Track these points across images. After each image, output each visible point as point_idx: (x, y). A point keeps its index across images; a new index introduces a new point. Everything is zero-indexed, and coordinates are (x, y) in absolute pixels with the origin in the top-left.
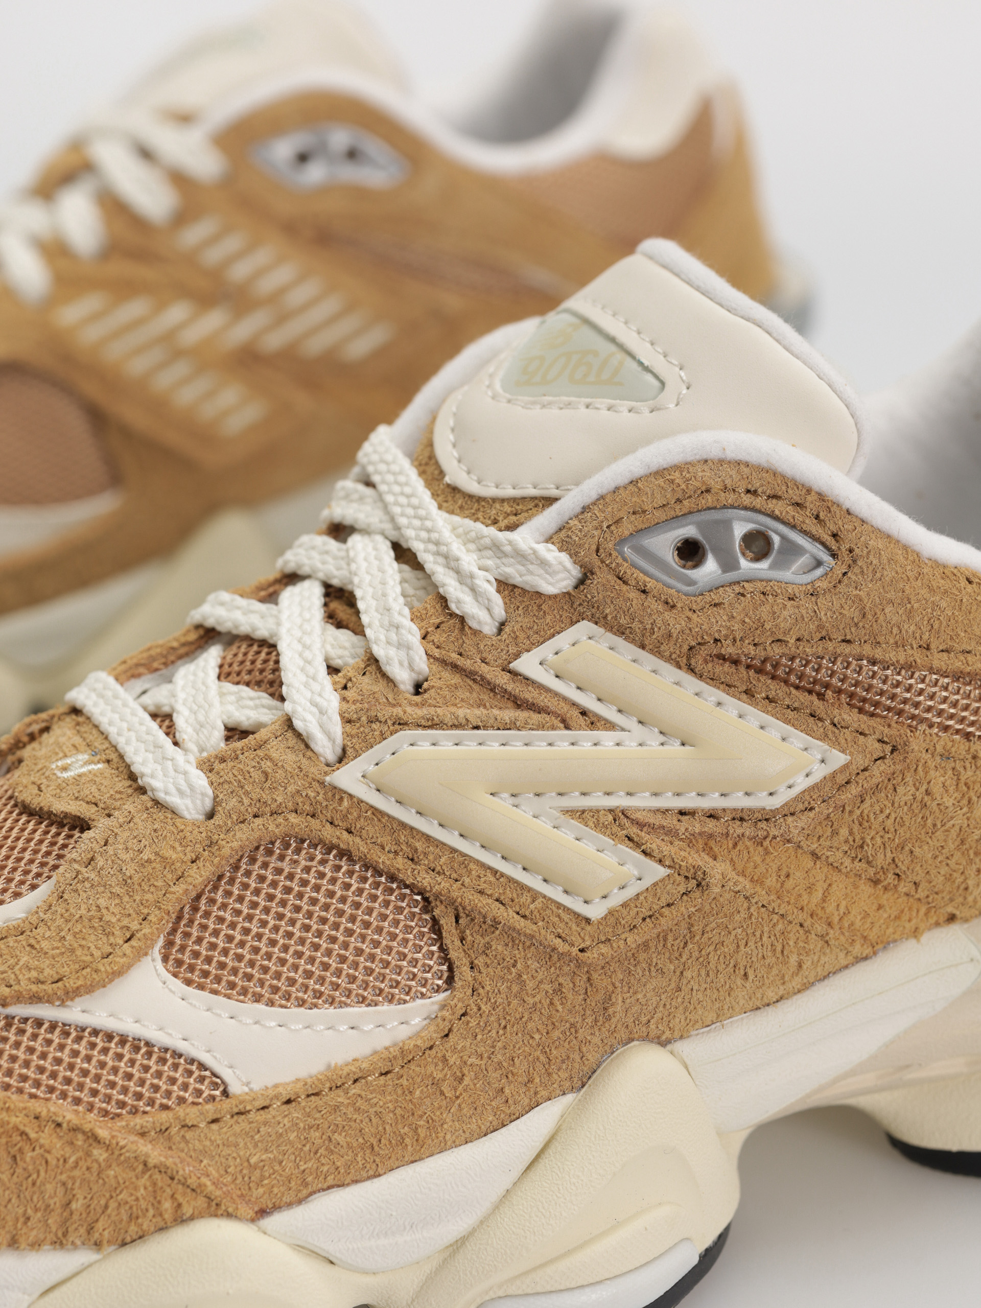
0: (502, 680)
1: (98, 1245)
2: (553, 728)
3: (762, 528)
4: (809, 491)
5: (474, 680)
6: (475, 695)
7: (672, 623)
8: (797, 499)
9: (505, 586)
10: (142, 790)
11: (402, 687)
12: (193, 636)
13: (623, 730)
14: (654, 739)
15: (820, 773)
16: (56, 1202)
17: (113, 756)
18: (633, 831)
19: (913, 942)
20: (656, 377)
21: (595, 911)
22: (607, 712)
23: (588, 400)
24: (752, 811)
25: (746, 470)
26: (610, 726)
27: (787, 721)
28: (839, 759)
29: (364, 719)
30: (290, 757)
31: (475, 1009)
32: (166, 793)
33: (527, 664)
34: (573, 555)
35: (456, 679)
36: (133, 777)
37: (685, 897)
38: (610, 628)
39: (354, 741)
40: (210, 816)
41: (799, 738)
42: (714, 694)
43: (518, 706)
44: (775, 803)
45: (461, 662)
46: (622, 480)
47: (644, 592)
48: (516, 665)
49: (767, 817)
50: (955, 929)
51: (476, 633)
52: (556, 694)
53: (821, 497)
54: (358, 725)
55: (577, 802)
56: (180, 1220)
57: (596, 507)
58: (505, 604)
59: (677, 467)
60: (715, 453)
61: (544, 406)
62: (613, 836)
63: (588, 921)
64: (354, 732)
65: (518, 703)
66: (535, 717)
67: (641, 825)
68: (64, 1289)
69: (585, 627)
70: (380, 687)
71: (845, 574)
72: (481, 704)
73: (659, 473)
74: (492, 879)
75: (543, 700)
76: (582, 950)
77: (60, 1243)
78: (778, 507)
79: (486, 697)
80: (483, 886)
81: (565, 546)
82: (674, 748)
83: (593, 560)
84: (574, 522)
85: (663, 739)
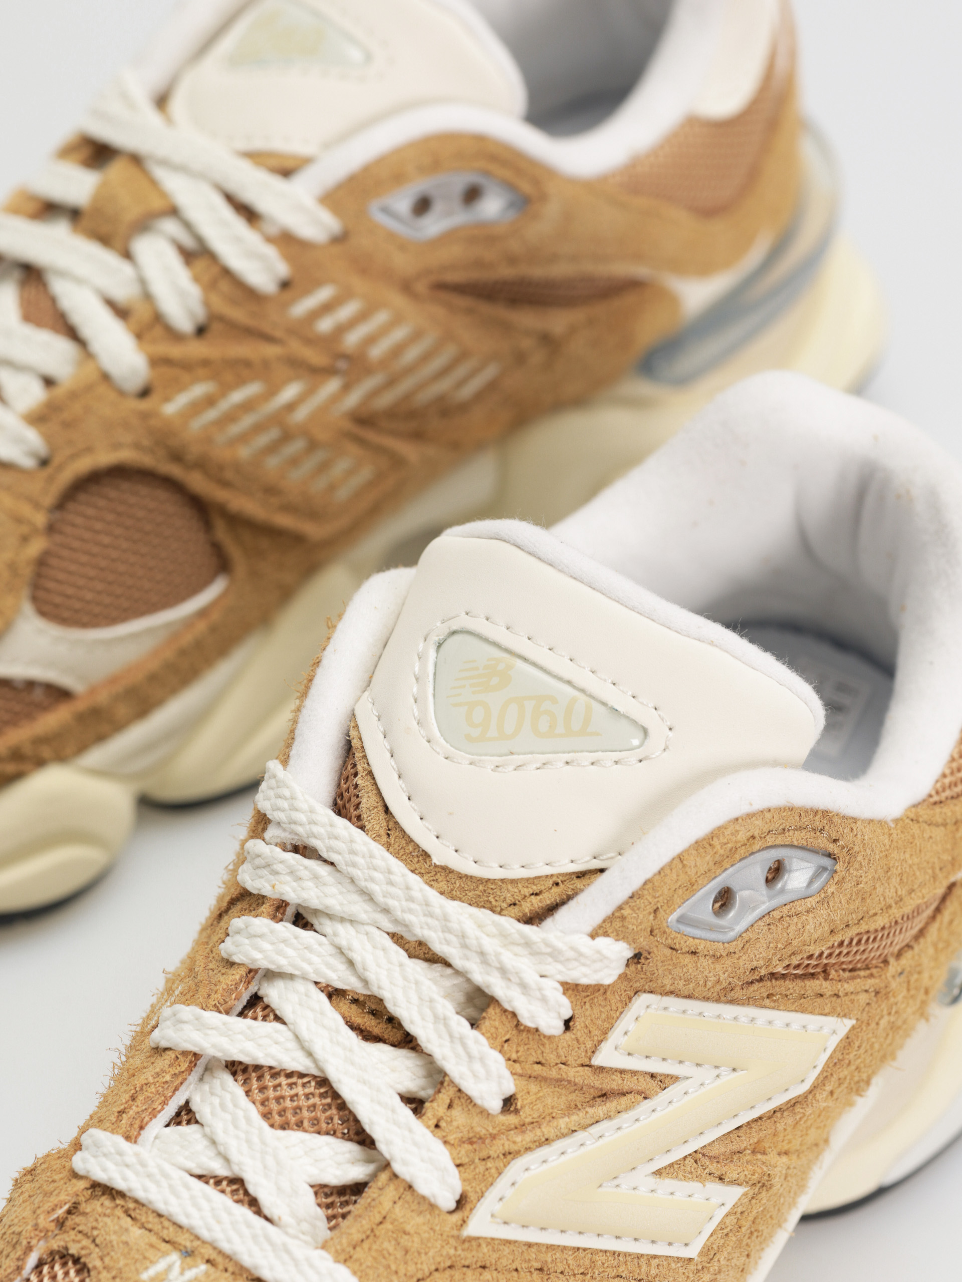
0: (586, 1076)
2: (637, 1103)
5: (560, 1085)
6: (564, 1098)
9: (571, 989)
11: (492, 1111)
13: (688, 1078)
14: (710, 1076)
15: (833, 1043)
17: (213, 1255)
18: (713, 1167)
20: (636, 723)
21: (693, 1252)
22: (669, 1067)
24: (790, 1102)
25: (768, 816)
26: (675, 1079)
27: (803, 1011)
28: (845, 1025)
33: (605, 1057)
35: (544, 1089)
37: (754, 1201)
38: (664, 994)
39: (474, 1185)
41: (816, 1021)
42: (747, 1014)
44: (806, 1087)
45: (542, 1069)
47: (693, 955)
48: (596, 1060)
51: (550, 1038)
52: (634, 1073)
54: (472, 1167)
55: (662, 1162)
57: (645, 892)
58: (572, 1002)
60: (743, 808)
61: (518, 768)
62: (699, 1178)
63: (690, 1261)
64: (470, 1175)
65: (604, 1096)
66: (624, 1100)
67: (715, 1157)
69: (643, 997)
72: (572, 1112)
78: (783, 836)
79: (576, 1100)
82: (728, 1077)
83: (644, 942)
84: (626, 912)
85: (717, 1072)
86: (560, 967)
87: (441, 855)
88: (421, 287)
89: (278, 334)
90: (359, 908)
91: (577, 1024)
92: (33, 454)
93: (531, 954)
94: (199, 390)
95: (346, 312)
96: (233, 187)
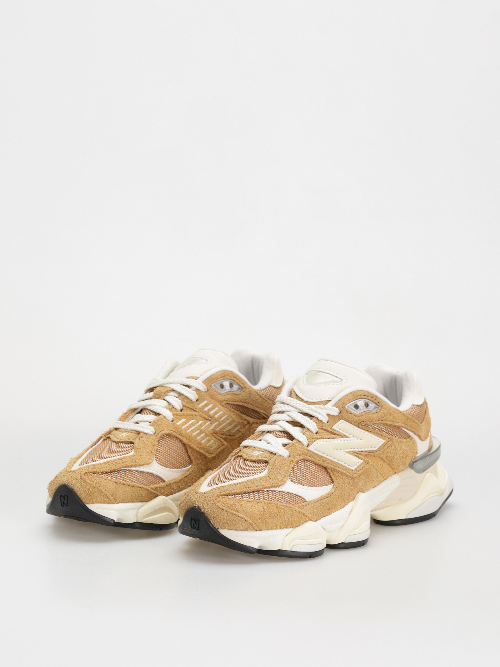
0: (331, 430)
1: (293, 527)
2: (341, 438)
3: (367, 402)
4: (374, 395)
5: (326, 431)
6: (327, 433)
7: (356, 419)
8: (372, 396)
9: (329, 415)
10: (275, 454)
11: (314, 433)
12: (260, 433)
13: (351, 438)
14: (356, 439)
15: (381, 444)
16: (287, 519)
17: (266, 451)
18: (356, 454)
19: (391, 477)
20: (340, 379)
21: (353, 468)
22: (347, 435)
23: (328, 384)
24: (372, 451)
26: (348, 437)
28: (383, 441)
29: (310, 438)
30: (300, 446)
31: (338, 486)
32: (281, 453)
33: (334, 427)
34: (339, 408)
35: (323, 431)
36: (272, 453)
38: (346, 421)
40: (289, 456)
41: (377, 438)
42: (363, 431)
43: (335, 435)
44: (375, 449)
45: (323, 428)
46: (344, 395)
47: (351, 414)
48: (332, 428)
49: (373, 452)
50: (396, 475)
51: (324, 423)
53: (376, 396)
55: (347, 450)
56: (306, 522)
57: (341, 400)
58: (329, 418)
59: (353, 392)
60: (359, 389)
61: (319, 386)
63: (353, 470)
64: (309, 441)
65: (334, 434)
66: (338, 436)
67: (357, 453)
68: (290, 534)
69: (342, 420)
70: (310, 433)
71: (381, 409)
72: (328, 435)
73: (351, 393)
74: (337, 464)
75: (338, 433)
76: (352, 475)
77: (287, 528)
78: (369, 398)
79: (329, 433)
80: (336, 465)
81: (337, 407)
82: (359, 441)
83: (341, 409)
84: (338, 403)
85: (357, 439)
86: (326, 411)
87: (305, 399)
88: (223, 403)
89: (197, 410)
90: (291, 409)
91: (329, 422)
92: (153, 432)
93: (321, 409)
94: (183, 420)
95: (210, 406)
96: (184, 383)
